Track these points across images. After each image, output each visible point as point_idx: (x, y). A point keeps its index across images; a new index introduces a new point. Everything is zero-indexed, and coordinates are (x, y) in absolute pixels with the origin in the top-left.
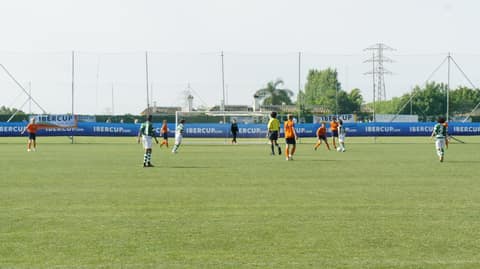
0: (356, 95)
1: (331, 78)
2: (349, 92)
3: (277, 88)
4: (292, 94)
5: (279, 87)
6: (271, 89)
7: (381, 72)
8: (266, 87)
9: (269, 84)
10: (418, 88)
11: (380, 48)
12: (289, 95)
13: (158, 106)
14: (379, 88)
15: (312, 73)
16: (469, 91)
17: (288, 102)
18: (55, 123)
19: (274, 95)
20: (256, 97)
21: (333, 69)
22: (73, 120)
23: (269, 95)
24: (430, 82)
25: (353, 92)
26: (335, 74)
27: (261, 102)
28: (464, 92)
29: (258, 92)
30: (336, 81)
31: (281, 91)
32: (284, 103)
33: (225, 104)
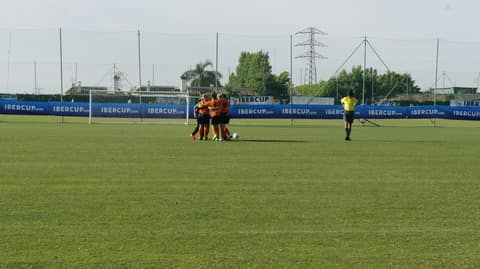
0: (285, 78)
1: (262, 60)
2: (278, 75)
3: (206, 69)
4: (220, 76)
5: (208, 69)
6: (199, 70)
7: (312, 55)
8: (194, 68)
9: (198, 66)
10: (345, 72)
11: (312, 32)
12: (217, 77)
13: (83, 85)
14: (311, 72)
15: (244, 55)
16: (397, 76)
17: (216, 84)
19: (202, 76)
20: (183, 78)
21: (264, 52)
23: (198, 77)
24: (356, 67)
25: (282, 75)
26: (267, 57)
27: (189, 84)
28: (392, 77)
29: (186, 73)
30: (267, 64)
31: (210, 73)
32: (212, 85)
33: (151, 85)
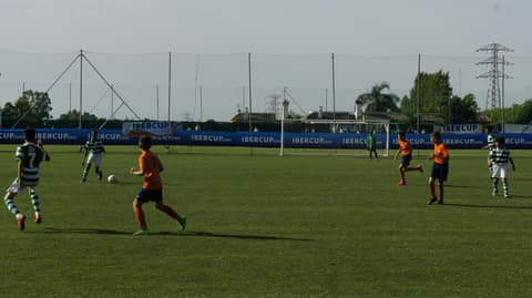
0: (470, 100)
1: (441, 81)
2: (462, 98)
3: (382, 92)
4: (398, 99)
5: (384, 92)
6: (376, 92)
7: (495, 76)
8: (370, 91)
11: (495, 48)
12: (394, 100)
14: (494, 94)
15: (421, 76)
17: (394, 109)
18: (151, 130)
19: (378, 101)
20: (358, 102)
21: (444, 72)
22: (169, 127)
23: (374, 101)
25: (466, 97)
26: (446, 78)
27: (364, 108)
29: (361, 97)
30: (448, 85)
31: (386, 96)
32: (389, 110)
33: (324, 110)
